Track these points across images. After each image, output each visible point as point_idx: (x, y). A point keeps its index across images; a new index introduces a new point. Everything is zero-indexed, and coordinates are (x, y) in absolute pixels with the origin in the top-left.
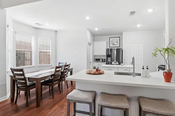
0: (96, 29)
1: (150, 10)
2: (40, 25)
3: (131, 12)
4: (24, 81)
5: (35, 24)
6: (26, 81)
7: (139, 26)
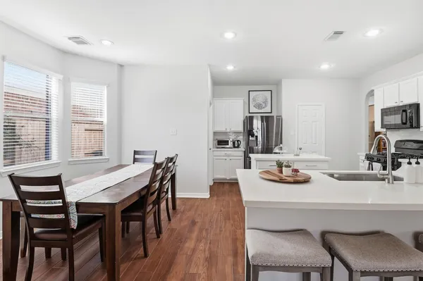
0: (230, 68)
1: (373, 33)
2: (83, 42)
3: (336, 33)
4: (62, 216)
5: (70, 38)
6: (67, 214)
7: (325, 67)
